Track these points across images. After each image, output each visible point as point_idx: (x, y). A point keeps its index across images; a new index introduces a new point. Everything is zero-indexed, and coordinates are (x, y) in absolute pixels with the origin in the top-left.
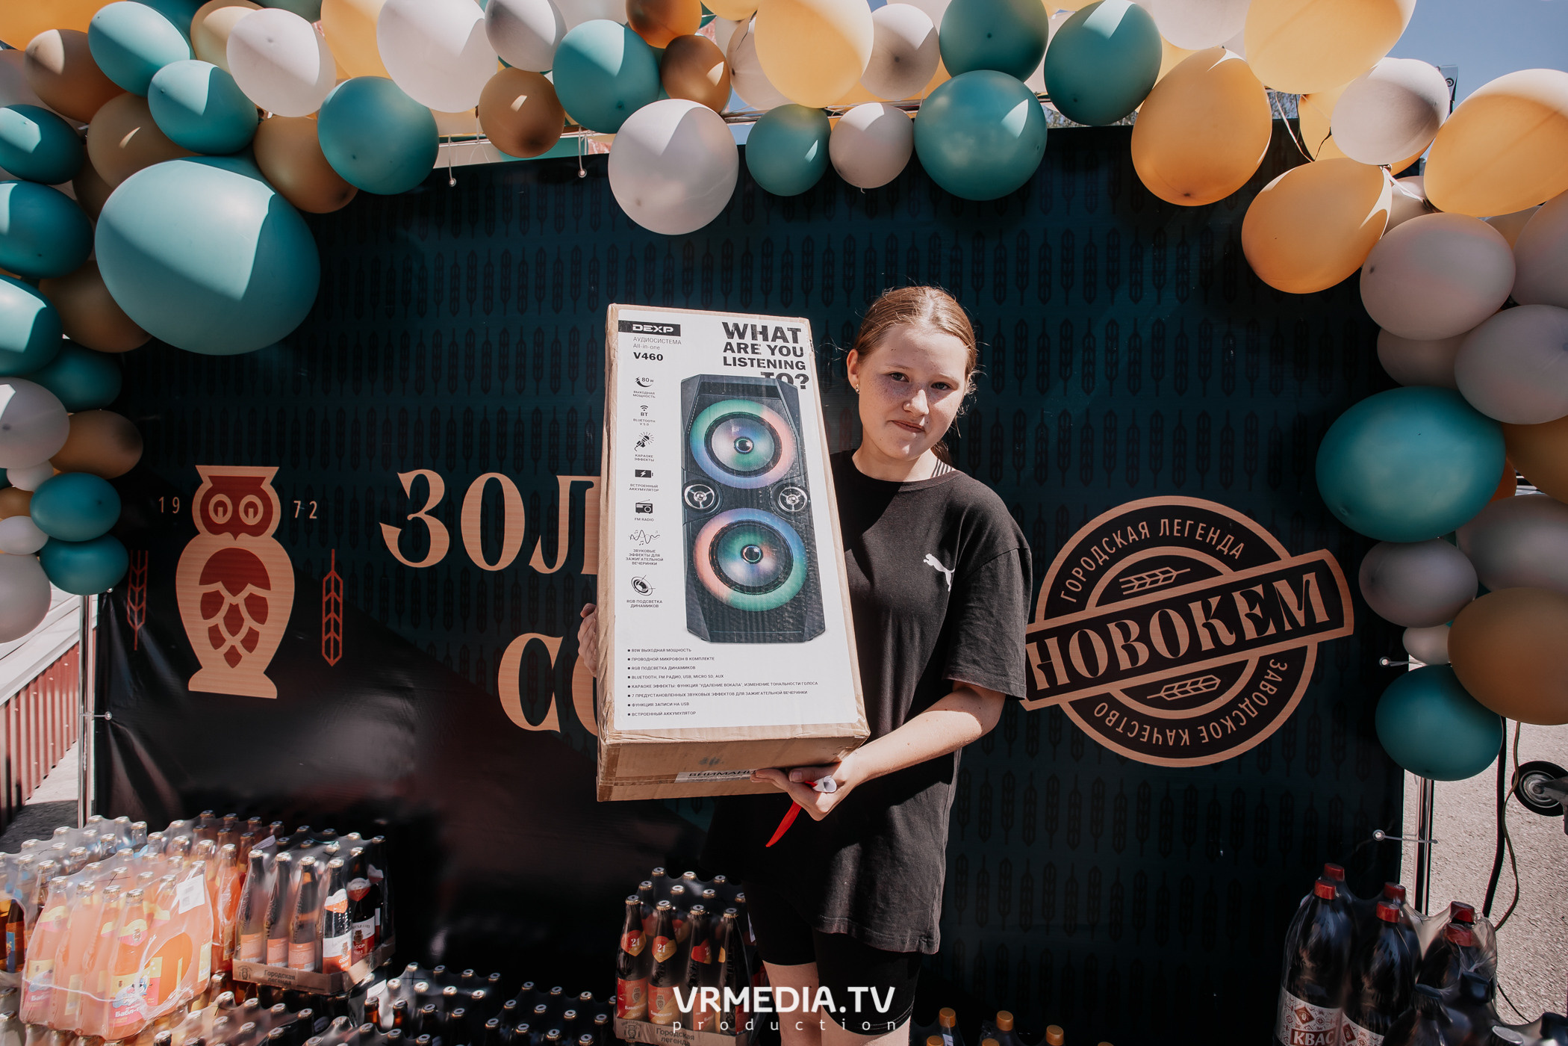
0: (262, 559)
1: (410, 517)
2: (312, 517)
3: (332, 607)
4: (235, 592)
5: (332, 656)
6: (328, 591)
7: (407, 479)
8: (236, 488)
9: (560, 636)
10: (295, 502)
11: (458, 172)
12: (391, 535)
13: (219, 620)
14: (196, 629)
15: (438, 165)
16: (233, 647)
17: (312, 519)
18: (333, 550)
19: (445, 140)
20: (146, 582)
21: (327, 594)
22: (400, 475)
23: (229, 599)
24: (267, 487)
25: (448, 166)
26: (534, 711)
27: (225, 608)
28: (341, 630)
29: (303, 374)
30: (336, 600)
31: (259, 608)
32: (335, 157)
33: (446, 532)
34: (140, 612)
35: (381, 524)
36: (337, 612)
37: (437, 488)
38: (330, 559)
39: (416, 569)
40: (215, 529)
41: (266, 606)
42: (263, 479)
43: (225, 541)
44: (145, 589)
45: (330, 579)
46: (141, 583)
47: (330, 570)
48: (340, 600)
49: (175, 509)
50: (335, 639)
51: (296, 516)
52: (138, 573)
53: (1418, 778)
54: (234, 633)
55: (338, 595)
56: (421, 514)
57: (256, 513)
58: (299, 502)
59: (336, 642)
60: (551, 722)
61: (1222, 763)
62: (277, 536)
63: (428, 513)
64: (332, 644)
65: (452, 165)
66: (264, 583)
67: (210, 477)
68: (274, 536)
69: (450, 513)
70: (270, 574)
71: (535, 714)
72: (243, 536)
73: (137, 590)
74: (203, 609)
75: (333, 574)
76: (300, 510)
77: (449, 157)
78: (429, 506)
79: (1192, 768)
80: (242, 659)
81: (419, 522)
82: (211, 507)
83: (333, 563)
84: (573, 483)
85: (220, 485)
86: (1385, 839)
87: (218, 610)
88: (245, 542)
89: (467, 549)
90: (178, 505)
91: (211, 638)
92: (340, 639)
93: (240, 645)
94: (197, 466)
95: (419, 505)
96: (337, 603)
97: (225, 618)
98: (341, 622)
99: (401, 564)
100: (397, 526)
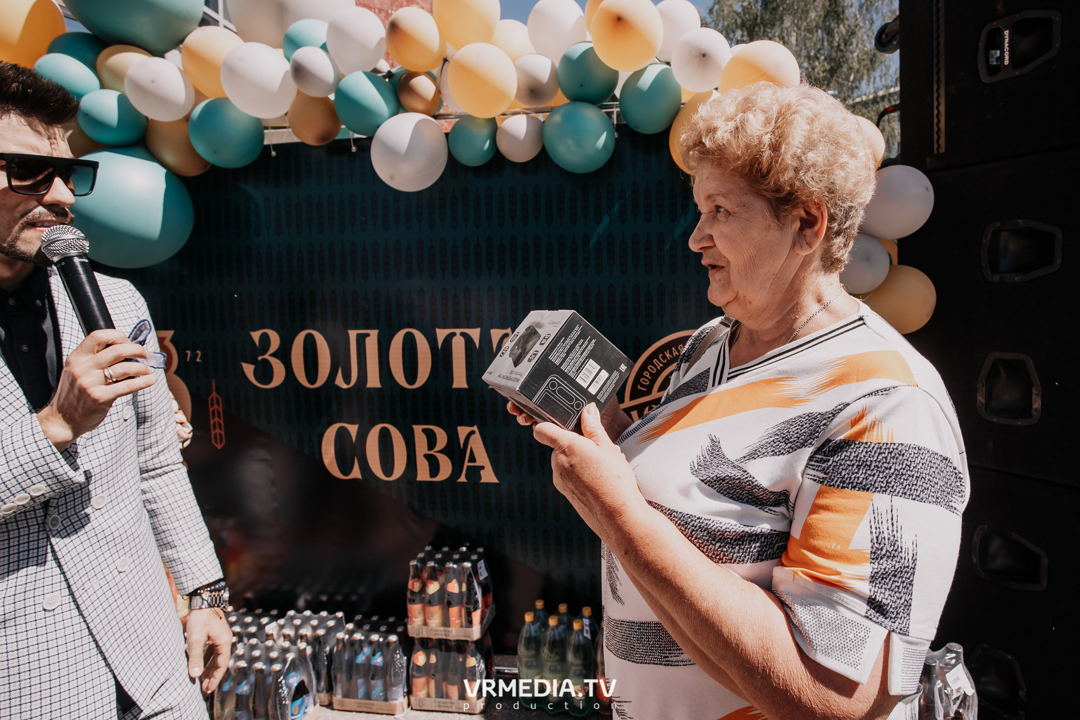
1: (260, 358)
2: (198, 360)
5: (219, 443)
6: (213, 405)
7: (256, 336)
9: (356, 424)
10: (186, 352)
11: (277, 147)
12: (249, 369)
15: (266, 143)
17: (199, 362)
18: (213, 381)
19: (269, 129)
21: (212, 407)
22: (252, 333)
24: (168, 343)
25: (270, 143)
26: (345, 467)
28: (223, 427)
29: (185, 273)
30: (218, 410)
33: (283, 366)
35: (242, 363)
36: (219, 417)
37: (275, 340)
38: (212, 385)
39: (266, 389)
42: (166, 339)
45: (213, 398)
47: (212, 392)
48: (221, 410)
50: (219, 433)
51: (188, 361)
55: (219, 406)
56: (267, 356)
58: (189, 352)
59: (221, 435)
60: (356, 473)
63: (272, 355)
64: (218, 436)
65: (273, 143)
68: (175, 373)
69: (284, 354)
71: (346, 469)
75: (214, 395)
76: (190, 357)
77: (272, 138)
78: (271, 351)
81: (266, 361)
83: (214, 388)
89: (296, 376)
92: (223, 433)
95: (265, 351)
96: (219, 412)
98: (222, 422)
99: (257, 387)
100: (252, 363)
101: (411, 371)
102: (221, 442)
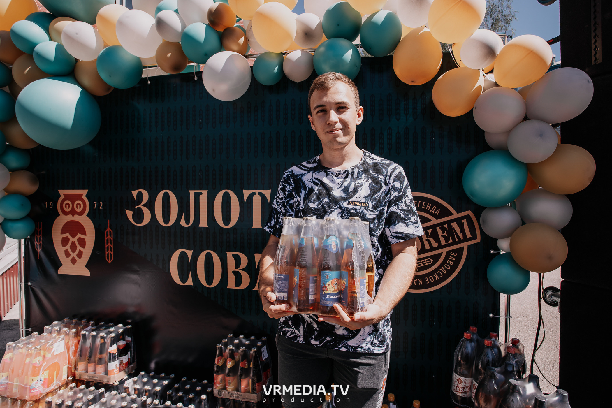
0: (83, 224)
1: (136, 207)
2: (100, 208)
3: (109, 242)
4: (73, 237)
5: (109, 260)
6: (107, 235)
7: (135, 193)
8: (73, 198)
9: (192, 250)
10: (95, 203)
11: (151, 79)
12: (129, 214)
13: (68, 247)
14: (60, 250)
15: (143, 76)
16: (73, 257)
17: (101, 209)
18: (109, 220)
19: (145, 67)
20: (41, 233)
21: (107, 237)
22: (132, 192)
23: (72, 239)
24: (84, 197)
25: (147, 77)
26: (183, 277)
27: (70, 243)
28: (112, 249)
29: (96, 155)
30: (110, 239)
31: (82, 243)
32: (104, 76)
33: (149, 212)
34: (40, 245)
35: (126, 210)
36: (111, 243)
37: (146, 196)
38: (108, 224)
39: (139, 226)
40: (66, 213)
41: (85, 242)
42: (83, 194)
43: (70, 218)
44: (41, 236)
45: (108, 231)
46: (40, 234)
47: (108, 227)
48: (112, 239)
49: (51, 206)
50: (110, 253)
51: (95, 208)
52: (39, 230)
53: (505, 295)
54: (74, 252)
55: (111, 237)
56: (140, 206)
57: (80, 207)
58: (96, 203)
59: (111, 254)
60: (190, 282)
61: (434, 291)
62: (88, 215)
63: (143, 205)
64: (109, 255)
65: (149, 76)
66: (85, 234)
67: (64, 194)
68: (87, 216)
69: (150, 205)
70: (86, 230)
71: (184, 279)
72: (76, 216)
73: (39, 237)
74: (62, 243)
75: (109, 229)
76: (96, 206)
77: (147, 73)
78: (143, 203)
79: (423, 293)
80: (77, 262)
81: (140, 209)
82: (64, 205)
83: (109, 225)
84: (195, 193)
85: (67, 197)
86: (494, 317)
87: (67, 243)
88: (76, 218)
89: (157, 218)
90: (52, 205)
91: (66, 254)
92: (112, 253)
93: (76, 256)
94: (59, 190)
95: (139, 203)
96: (111, 240)
97: (70, 247)
98: (112, 247)
99: (134, 225)
100: (132, 211)
101: (227, 216)
102: (111, 259)
